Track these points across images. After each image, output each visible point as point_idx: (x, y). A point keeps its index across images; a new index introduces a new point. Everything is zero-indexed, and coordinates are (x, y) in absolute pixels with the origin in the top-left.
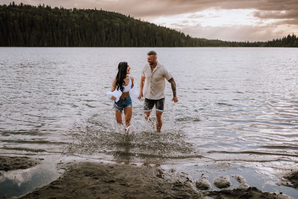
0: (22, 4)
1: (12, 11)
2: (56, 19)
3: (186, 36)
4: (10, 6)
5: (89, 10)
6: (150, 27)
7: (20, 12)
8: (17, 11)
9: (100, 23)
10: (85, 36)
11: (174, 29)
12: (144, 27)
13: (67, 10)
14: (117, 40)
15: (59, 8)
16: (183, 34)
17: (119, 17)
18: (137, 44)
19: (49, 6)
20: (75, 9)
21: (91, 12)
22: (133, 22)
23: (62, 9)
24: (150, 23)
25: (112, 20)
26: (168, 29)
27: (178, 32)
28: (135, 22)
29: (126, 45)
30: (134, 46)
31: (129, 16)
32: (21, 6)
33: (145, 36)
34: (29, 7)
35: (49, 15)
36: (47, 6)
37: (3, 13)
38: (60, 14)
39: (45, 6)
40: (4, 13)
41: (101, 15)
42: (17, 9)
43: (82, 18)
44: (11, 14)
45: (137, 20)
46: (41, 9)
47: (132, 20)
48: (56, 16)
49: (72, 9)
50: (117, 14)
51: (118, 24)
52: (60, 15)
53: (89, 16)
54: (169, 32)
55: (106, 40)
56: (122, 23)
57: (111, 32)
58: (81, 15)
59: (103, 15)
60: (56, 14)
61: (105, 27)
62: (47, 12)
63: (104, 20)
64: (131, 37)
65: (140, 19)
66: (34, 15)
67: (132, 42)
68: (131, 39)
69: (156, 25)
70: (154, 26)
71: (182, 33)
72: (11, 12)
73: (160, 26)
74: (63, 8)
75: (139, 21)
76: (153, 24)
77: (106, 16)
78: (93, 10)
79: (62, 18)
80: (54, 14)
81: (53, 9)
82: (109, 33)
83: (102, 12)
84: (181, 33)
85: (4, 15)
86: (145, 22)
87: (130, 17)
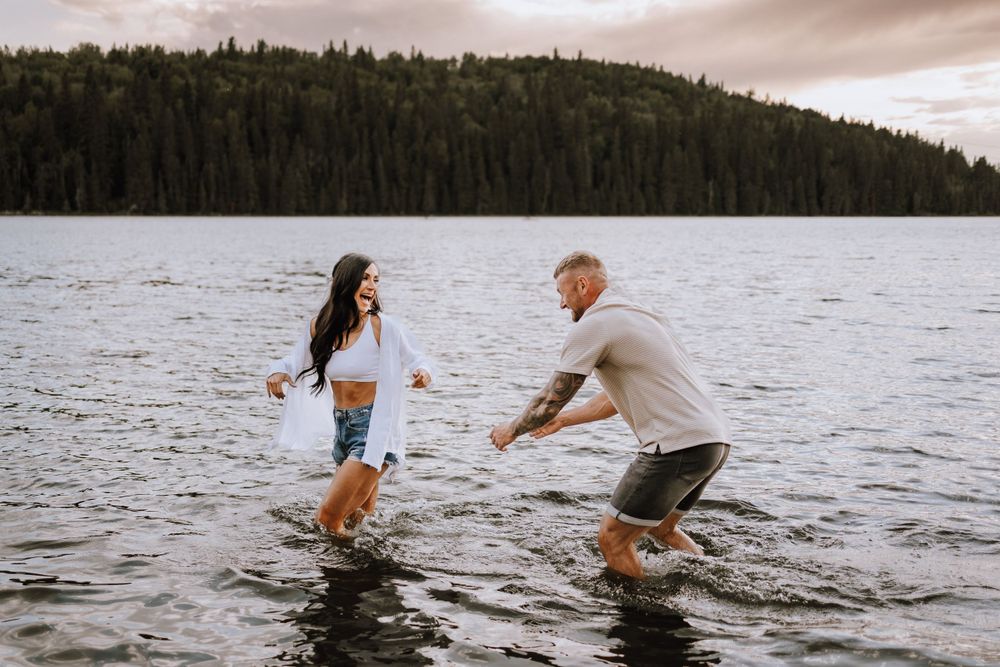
0: (262, 44)
1: (224, 76)
2: (391, 103)
3: (971, 164)
4: (219, 54)
5: (529, 58)
6: (798, 128)
7: (253, 79)
8: (243, 75)
9: (572, 112)
10: (507, 171)
11: (912, 132)
12: (769, 126)
13: (439, 63)
14: (642, 186)
15: (407, 56)
16: (956, 156)
17: (655, 87)
18: (732, 199)
19: (366, 50)
20: (469, 58)
21: (536, 69)
22: (719, 107)
23: (419, 59)
24: (797, 110)
25: (627, 99)
26: (884, 132)
27: (932, 147)
28: (728, 104)
29: (682, 210)
30: (721, 210)
31: (702, 82)
32: (261, 54)
33: (772, 165)
34: (287, 56)
35: (362, 83)
36: (361, 51)
37: (187, 85)
38: (408, 78)
39: (352, 52)
40: (193, 81)
41: (580, 77)
42: (244, 66)
43: (497, 96)
44: (218, 87)
45: (736, 98)
46: (333, 63)
47: (715, 99)
48: (392, 87)
49: (460, 57)
50: (648, 71)
51: (650, 117)
52: (409, 84)
53: (527, 85)
54: (887, 147)
55: (596, 185)
56: (669, 110)
57: (616, 152)
58: (493, 84)
59: (585, 78)
60: (391, 79)
61: (593, 131)
62: (355, 75)
63: (592, 99)
64: (709, 172)
65: (751, 93)
66: (305, 85)
67: (711, 194)
68: (707, 179)
69: (827, 119)
70: (813, 119)
71: (953, 152)
72: (219, 80)
73: (848, 120)
74: (420, 55)
75: (748, 101)
76: (810, 114)
77: (599, 81)
78: (544, 60)
79: (413, 96)
80: (385, 81)
81: (382, 61)
82: (607, 155)
83: (582, 66)
84: (947, 149)
85: (194, 92)
86: (773, 105)
87: (707, 83)
